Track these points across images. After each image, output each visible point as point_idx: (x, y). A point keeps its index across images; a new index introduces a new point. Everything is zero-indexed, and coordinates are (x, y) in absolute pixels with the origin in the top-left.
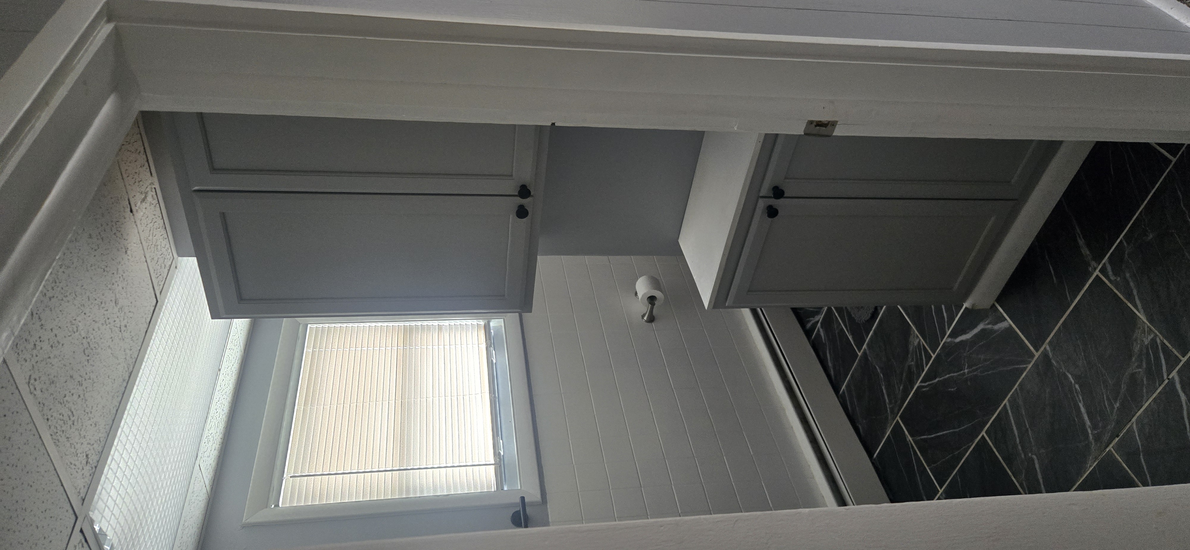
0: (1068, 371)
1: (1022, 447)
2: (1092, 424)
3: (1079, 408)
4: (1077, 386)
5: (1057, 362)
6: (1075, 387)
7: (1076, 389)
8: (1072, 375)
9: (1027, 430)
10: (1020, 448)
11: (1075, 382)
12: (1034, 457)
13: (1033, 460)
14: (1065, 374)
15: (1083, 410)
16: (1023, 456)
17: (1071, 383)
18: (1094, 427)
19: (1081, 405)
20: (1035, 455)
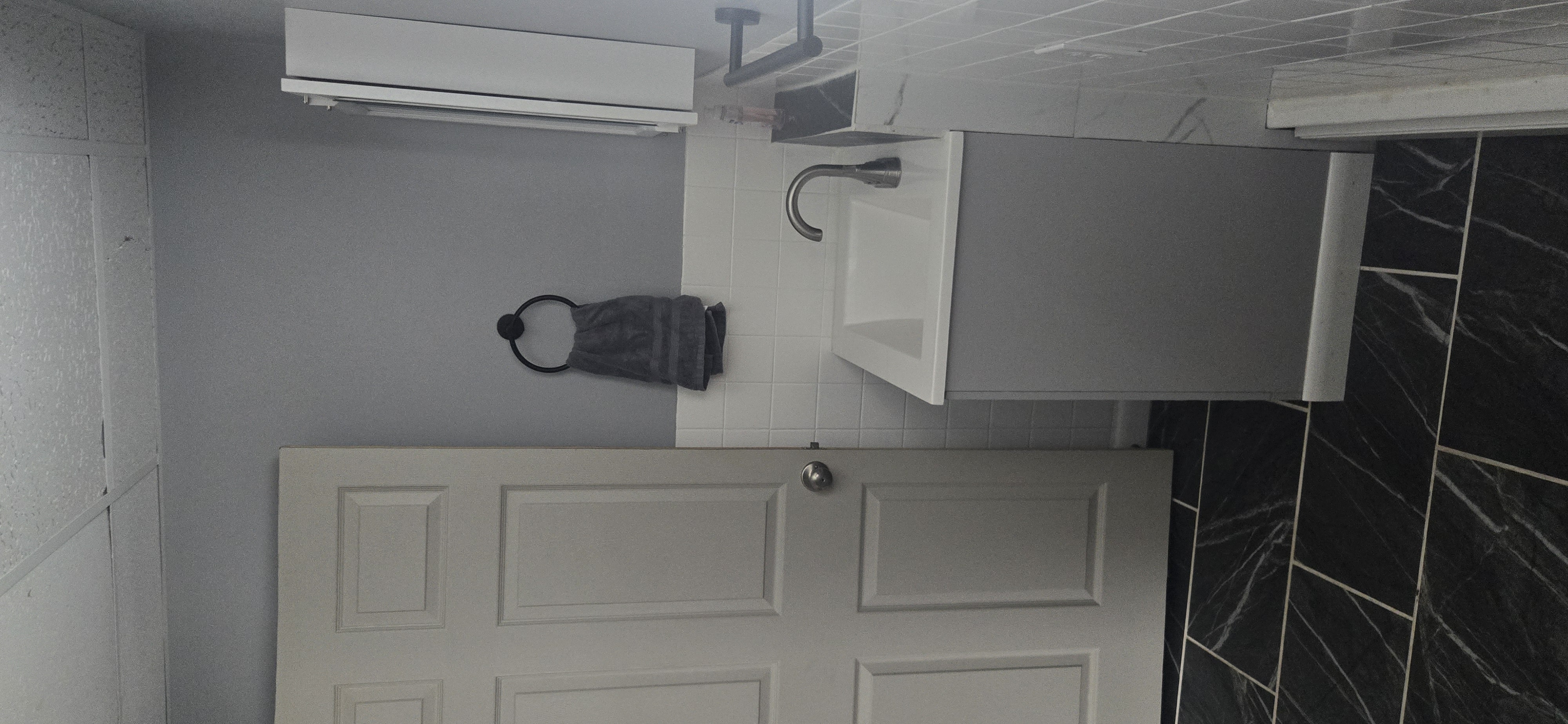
0: (1516, 697)
1: (1527, 530)
2: (1448, 638)
3: (1474, 650)
4: (1492, 681)
5: (1540, 705)
6: (1496, 680)
7: (1493, 676)
8: (1509, 695)
9: (1533, 563)
10: (1529, 526)
11: (1499, 685)
12: (1498, 530)
13: (1498, 523)
14: (1521, 691)
15: (1468, 651)
16: (1516, 517)
17: (1504, 682)
18: (1443, 636)
19: (1474, 656)
20: (1497, 536)
